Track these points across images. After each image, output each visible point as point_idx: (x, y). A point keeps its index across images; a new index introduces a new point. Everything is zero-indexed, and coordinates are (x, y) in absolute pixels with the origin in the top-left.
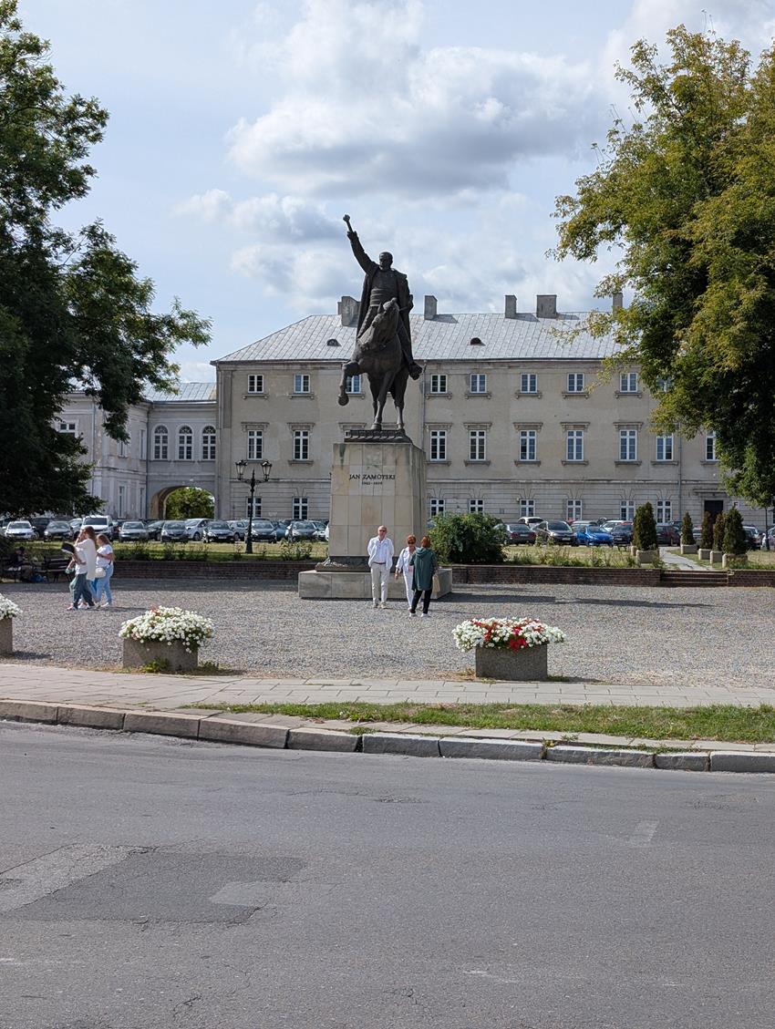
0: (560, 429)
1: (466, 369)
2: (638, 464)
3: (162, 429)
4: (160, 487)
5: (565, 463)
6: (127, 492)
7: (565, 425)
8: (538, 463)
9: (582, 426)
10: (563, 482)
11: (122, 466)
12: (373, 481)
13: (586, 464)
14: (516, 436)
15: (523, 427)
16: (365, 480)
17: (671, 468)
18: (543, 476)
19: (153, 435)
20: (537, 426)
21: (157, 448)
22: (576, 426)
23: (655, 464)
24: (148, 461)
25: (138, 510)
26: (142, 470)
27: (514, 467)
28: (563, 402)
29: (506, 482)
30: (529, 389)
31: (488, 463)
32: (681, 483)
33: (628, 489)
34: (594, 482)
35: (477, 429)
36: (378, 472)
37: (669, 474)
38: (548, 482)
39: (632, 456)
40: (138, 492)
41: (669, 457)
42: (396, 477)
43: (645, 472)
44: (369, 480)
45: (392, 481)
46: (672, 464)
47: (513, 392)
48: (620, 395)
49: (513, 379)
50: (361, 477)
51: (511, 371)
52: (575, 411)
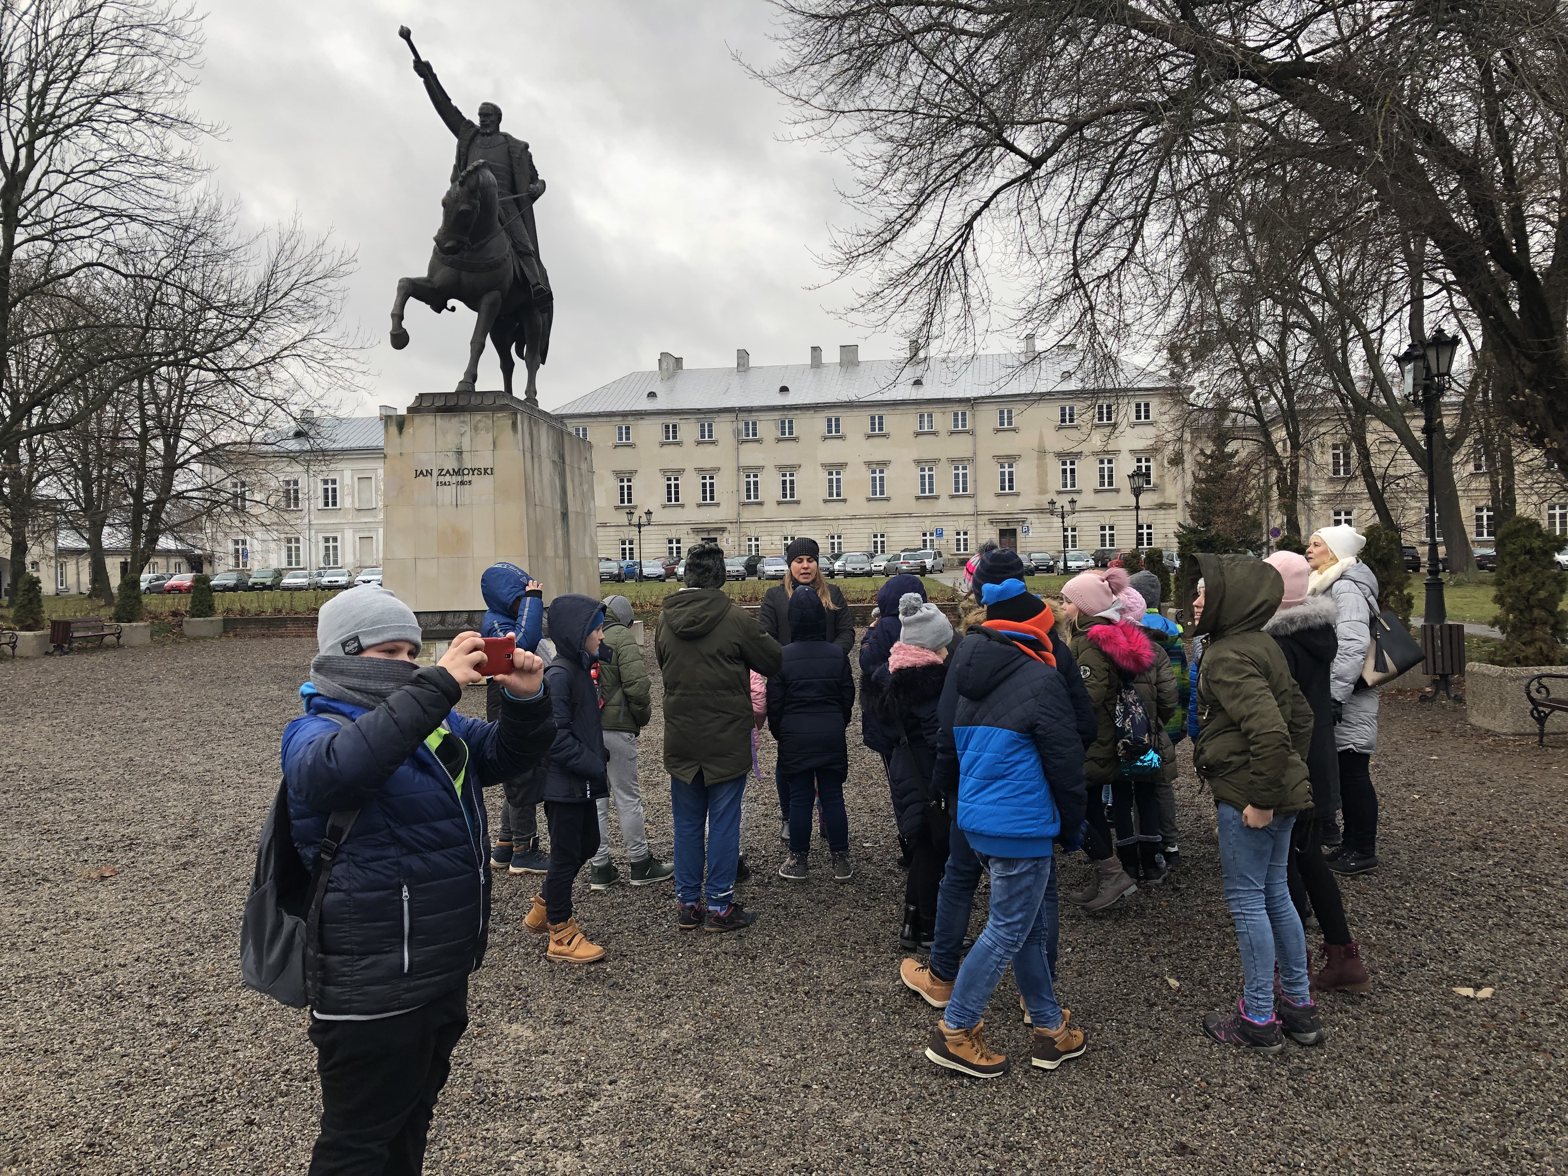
0: (864, 468)
1: (777, 415)
2: (936, 498)
5: (869, 500)
7: (869, 464)
8: (844, 501)
9: (884, 464)
10: (868, 517)
12: (454, 479)
13: (888, 499)
14: (823, 476)
15: (829, 467)
16: (441, 479)
17: (966, 500)
18: (849, 512)
20: (843, 466)
22: (878, 463)
23: (952, 497)
27: (822, 505)
28: (867, 444)
30: (834, 431)
31: (798, 502)
32: (977, 514)
34: (896, 516)
35: (787, 471)
36: (465, 463)
37: (966, 506)
38: (854, 517)
39: (931, 490)
41: (965, 489)
42: (495, 471)
43: (944, 504)
44: (448, 478)
45: (488, 479)
46: (969, 496)
47: (820, 435)
48: (918, 434)
49: (819, 423)
50: (435, 473)
51: (817, 415)
52: (877, 450)
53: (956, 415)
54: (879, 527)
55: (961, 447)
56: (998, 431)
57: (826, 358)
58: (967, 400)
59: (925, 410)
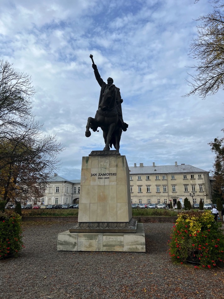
0: (146, 186)
3: (75, 188)
4: (74, 198)
5: (147, 193)
6: (68, 200)
7: (147, 185)
8: (142, 193)
9: (150, 186)
10: (147, 196)
11: (67, 195)
12: (104, 177)
13: (151, 193)
14: (138, 187)
15: (139, 186)
16: (99, 177)
17: (166, 193)
18: (143, 195)
19: (74, 189)
20: (141, 186)
21: (74, 191)
22: (148, 185)
23: (163, 192)
24: (72, 194)
25: (70, 203)
26: (71, 195)
27: (138, 194)
28: (146, 181)
29: (136, 196)
30: (139, 179)
32: (169, 196)
33: (159, 197)
34: (152, 196)
36: (107, 172)
37: (166, 194)
38: (144, 196)
39: (159, 191)
40: (70, 199)
41: (166, 191)
42: (117, 174)
43: (162, 194)
44: (102, 176)
45: (115, 177)
46: (166, 192)
47: (137, 180)
48: (156, 180)
49: (137, 177)
50: (98, 175)
51: (136, 176)
52: (148, 183)
53: (163, 176)
54: (149, 198)
55: (165, 183)
56: (172, 180)
57: (137, 166)
58: (165, 174)
59: (157, 175)
